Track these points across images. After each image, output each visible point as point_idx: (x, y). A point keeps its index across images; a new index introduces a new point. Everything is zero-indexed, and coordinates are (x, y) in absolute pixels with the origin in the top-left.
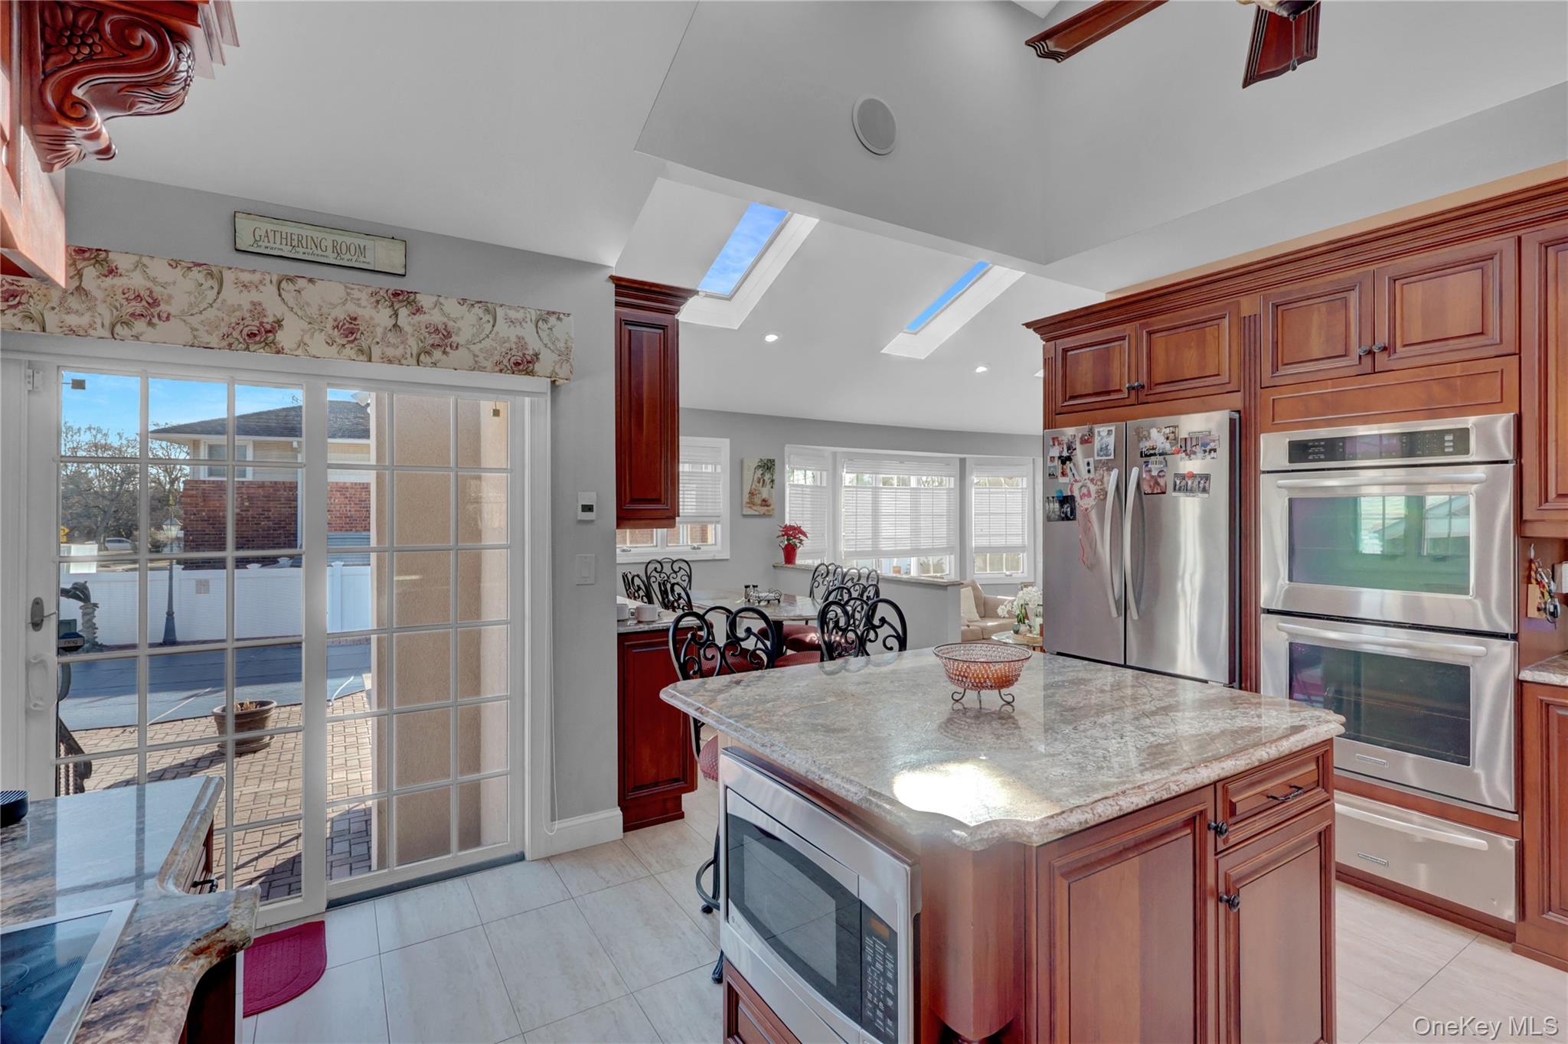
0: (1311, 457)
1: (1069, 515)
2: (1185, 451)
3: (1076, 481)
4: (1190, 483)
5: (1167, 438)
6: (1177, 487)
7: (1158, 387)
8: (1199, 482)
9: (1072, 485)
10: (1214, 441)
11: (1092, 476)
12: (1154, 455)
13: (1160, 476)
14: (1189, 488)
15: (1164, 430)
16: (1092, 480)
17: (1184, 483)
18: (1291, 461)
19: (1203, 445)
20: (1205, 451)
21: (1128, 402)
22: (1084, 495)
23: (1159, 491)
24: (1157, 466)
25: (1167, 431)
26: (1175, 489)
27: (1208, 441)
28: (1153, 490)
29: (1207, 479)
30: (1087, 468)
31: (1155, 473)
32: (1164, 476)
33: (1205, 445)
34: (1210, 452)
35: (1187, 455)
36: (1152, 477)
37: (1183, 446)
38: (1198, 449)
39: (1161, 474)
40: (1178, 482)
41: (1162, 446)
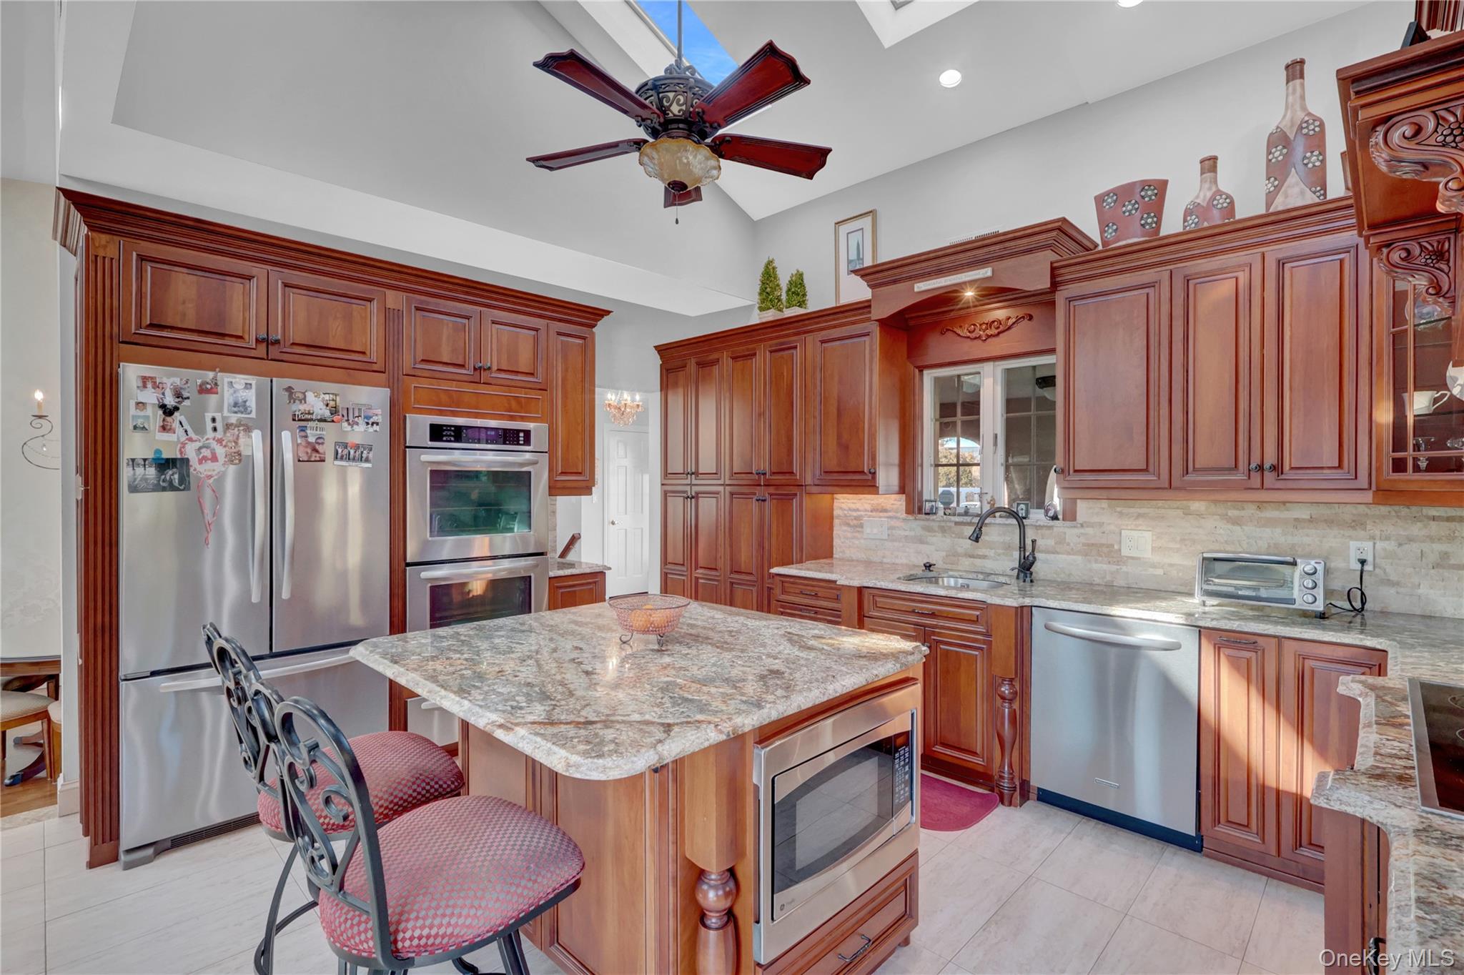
0: (444, 439)
1: (176, 483)
2: (348, 420)
3: (191, 440)
4: (352, 452)
5: (327, 405)
6: (339, 456)
7: (295, 347)
8: (362, 452)
9: (184, 445)
10: (377, 415)
11: (219, 435)
12: (311, 420)
13: (319, 444)
14: (351, 456)
15: (322, 396)
16: (220, 441)
17: (346, 452)
18: (432, 440)
19: (366, 417)
20: (368, 424)
21: (253, 353)
22: (205, 459)
23: (318, 459)
24: (315, 432)
25: (327, 397)
26: (336, 458)
27: (370, 414)
28: (310, 457)
29: (371, 450)
30: (212, 425)
31: (312, 439)
32: (323, 443)
33: (368, 417)
34: (373, 424)
35: (349, 424)
36: (309, 443)
37: (346, 415)
38: (361, 420)
39: (320, 441)
40: (340, 451)
41: (320, 412)
